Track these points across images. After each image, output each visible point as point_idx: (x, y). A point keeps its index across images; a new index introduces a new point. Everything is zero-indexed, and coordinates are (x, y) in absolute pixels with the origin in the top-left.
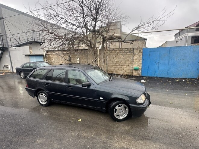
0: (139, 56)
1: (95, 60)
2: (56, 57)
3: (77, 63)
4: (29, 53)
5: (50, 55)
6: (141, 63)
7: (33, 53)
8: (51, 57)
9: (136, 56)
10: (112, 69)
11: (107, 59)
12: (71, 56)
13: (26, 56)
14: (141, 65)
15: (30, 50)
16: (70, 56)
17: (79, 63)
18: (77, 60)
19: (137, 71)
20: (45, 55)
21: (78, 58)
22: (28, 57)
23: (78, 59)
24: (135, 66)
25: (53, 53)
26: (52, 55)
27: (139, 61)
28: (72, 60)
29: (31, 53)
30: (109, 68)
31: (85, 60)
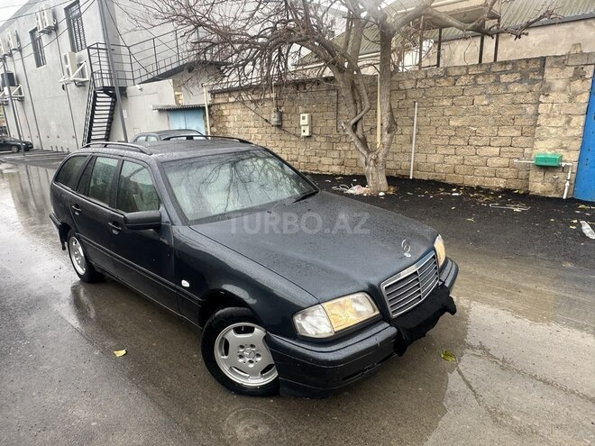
0: (571, 100)
1: (353, 121)
2: (239, 111)
3: (303, 134)
4: (172, 103)
5: (223, 107)
6: (579, 132)
7: (186, 101)
8: (225, 113)
9: (553, 96)
10: (433, 159)
11: (412, 118)
12: (283, 109)
13: (161, 110)
14: (577, 144)
15: (177, 93)
16: (278, 107)
17: (307, 134)
18: (302, 122)
19: (550, 176)
20: (209, 107)
21: (306, 115)
22: (165, 115)
23: (304, 118)
24: (544, 149)
25: (231, 100)
26: (228, 106)
27: (568, 122)
28: (286, 124)
29: (180, 102)
30: (421, 158)
31: (331, 123)
